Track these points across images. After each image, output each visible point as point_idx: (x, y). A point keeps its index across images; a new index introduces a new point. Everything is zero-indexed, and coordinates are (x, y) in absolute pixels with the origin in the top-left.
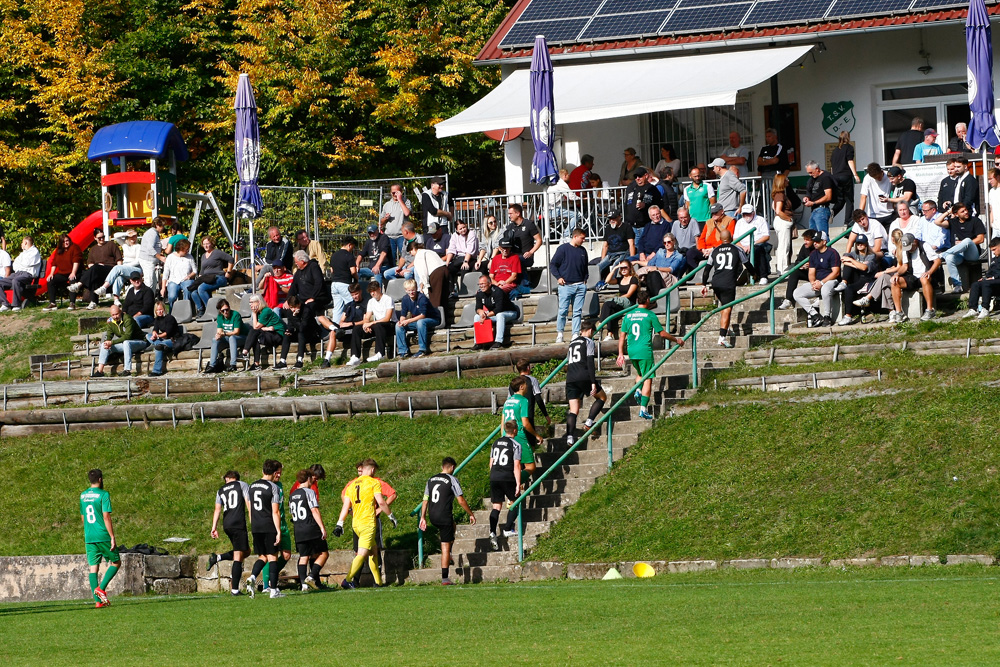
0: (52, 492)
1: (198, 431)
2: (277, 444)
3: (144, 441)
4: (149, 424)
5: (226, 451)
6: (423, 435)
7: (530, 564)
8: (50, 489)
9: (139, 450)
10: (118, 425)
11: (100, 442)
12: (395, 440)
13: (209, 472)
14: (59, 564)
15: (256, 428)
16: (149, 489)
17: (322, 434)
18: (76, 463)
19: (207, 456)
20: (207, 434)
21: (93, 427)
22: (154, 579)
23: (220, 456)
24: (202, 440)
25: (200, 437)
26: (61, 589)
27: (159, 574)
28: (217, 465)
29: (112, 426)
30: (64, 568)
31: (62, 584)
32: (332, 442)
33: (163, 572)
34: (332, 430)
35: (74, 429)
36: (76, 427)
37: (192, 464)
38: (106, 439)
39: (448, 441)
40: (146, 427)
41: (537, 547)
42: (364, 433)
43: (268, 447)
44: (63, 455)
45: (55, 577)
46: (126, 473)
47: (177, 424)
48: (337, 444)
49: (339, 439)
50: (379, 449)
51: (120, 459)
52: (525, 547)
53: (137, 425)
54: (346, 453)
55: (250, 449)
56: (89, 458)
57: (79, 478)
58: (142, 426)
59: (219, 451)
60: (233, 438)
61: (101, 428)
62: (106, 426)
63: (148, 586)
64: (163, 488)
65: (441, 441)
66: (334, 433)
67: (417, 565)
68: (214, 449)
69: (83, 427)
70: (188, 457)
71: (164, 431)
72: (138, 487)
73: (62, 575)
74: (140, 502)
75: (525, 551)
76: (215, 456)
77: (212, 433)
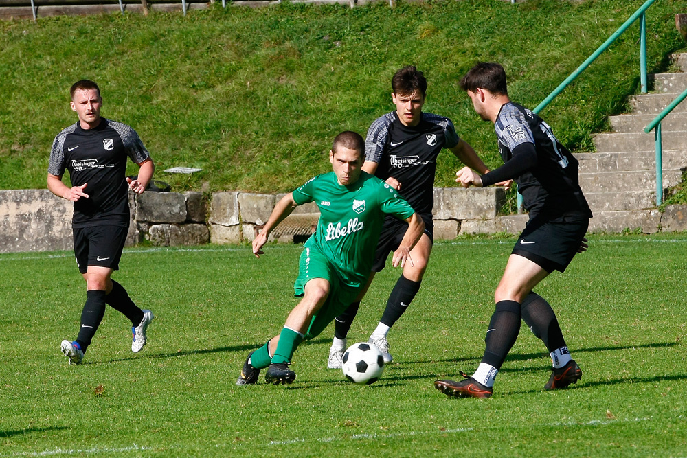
0: (12, 102)
1: (216, 18)
2: (326, 38)
3: (143, 32)
4: (149, 8)
5: (254, 47)
6: (529, 26)
7: (671, 208)
8: (9, 97)
9: (134, 44)
10: (105, 10)
11: (81, 33)
12: (490, 33)
13: (230, 77)
14: (18, 201)
15: (297, 15)
16: (147, 98)
17: (388, 25)
18: (47, 61)
19: (229, 54)
20: (229, 23)
21: (71, 12)
22: (150, 224)
23: (247, 54)
24: (222, 32)
25: (219, 26)
26: (21, 237)
27: (157, 217)
28: (241, 66)
29: (98, 10)
30: (25, 208)
31: (22, 230)
32: (402, 36)
33: (162, 215)
34: (402, 19)
35: (45, 13)
36: (48, 11)
37: (208, 65)
38: (89, 28)
39: (563, 35)
40: (145, 12)
41: (682, 184)
42: (446, 24)
43: (313, 42)
44: (28, 50)
45: (12, 219)
46: (116, 76)
47: (188, 8)
48: (409, 38)
49: (411, 31)
50: (467, 45)
51: (108, 56)
52: (665, 185)
53: (131, 9)
54: (421, 51)
55: (288, 44)
56: (66, 55)
57: (50, 82)
58: (139, 11)
59: (245, 47)
60: (265, 28)
61: (82, 13)
62: (90, 11)
63: (142, 233)
64: (166, 98)
65: (553, 35)
66: (405, 24)
67: (515, 209)
68: (238, 44)
69: (57, 11)
70: (201, 55)
71: (169, 18)
72: (132, 96)
73: (22, 217)
74: (134, 117)
75: (666, 191)
76: (240, 54)
77: (235, 22)
